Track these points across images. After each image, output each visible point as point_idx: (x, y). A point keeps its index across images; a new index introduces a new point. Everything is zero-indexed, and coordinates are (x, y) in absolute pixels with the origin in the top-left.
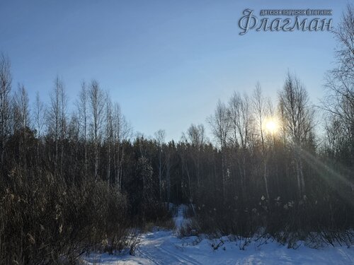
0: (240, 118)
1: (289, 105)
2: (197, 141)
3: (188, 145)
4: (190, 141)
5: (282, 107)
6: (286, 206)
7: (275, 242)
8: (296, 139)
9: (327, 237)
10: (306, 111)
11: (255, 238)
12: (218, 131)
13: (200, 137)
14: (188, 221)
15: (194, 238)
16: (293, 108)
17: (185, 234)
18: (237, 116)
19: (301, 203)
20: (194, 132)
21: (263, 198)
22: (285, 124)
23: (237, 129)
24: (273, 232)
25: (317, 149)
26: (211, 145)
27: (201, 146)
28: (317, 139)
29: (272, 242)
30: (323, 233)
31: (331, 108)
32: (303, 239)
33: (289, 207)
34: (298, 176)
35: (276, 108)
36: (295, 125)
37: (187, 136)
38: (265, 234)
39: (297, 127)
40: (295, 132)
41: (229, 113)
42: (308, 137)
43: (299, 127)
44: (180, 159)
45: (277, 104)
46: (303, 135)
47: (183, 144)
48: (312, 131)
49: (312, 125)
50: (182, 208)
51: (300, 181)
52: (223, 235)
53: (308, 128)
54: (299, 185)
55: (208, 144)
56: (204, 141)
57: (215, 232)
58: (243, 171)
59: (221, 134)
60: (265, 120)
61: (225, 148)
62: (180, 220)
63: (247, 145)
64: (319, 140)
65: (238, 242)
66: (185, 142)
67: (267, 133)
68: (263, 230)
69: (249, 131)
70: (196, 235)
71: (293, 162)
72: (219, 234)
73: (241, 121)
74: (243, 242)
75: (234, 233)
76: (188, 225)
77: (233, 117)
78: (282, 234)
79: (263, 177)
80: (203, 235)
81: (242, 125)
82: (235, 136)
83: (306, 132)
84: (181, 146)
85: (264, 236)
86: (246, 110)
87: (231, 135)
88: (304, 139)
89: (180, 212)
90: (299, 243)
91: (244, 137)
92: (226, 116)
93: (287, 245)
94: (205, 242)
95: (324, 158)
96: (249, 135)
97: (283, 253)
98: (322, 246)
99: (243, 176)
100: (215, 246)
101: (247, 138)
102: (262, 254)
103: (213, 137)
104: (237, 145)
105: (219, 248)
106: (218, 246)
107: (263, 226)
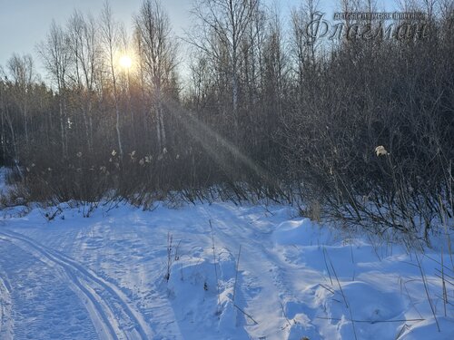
0: (84, 48)
1: (147, 34)
2: (22, 77)
3: (9, 84)
4: (11, 79)
5: (139, 37)
6: (141, 162)
7: (128, 204)
8: (156, 80)
9: (188, 196)
10: (167, 44)
11: (103, 202)
12: (53, 64)
13: (28, 74)
14: (12, 188)
15: (20, 208)
16: (151, 39)
17: (7, 204)
18: (79, 45)
19: (160, 157)
20: (17, 66)
21: (114, 153)
22: (143, 60)
23: (79, 63)
24: (125, 193)
25: (181, 94)
26: (43, 84)
27: (30, 86)
28: (180, 80)
29: (124, 205)
30: (184, 191)
31: (196, 40)
32: (161, 199)
33: (146, 163)
34: (158, 126)
35: (132, 37)
36: (154, 61)
37: (7, 70)
38: (117, 195)
39: (156, 65)
40: (155, 70)
41: (68, 40)
42: (170, 78)
43: (159, 64)
45: (132, 33)
46: (164, 75)
48: (175, 71)
49: (175, 63)
51: (160, 133)
52: (62, 201)
53: (170, 67)
54: (159, 136)
55: (40, 84)
56: (33, 78)
57: (51, 199)
58: (89, 121)
59: (58, 70)
60: (116, 53)
61: (63, 90)
63: (94, 86)
64: (184, 82)
65: (81, 208)
66: (4, 79)
67: (120, 70)
68: (113, 192)
69: (96, 67)
70: (24, 204)
71: (152, 109)
72: (56, 200)
73: (85, 53)
74: (87, 208)
75: (77, 198)
76: (11, 192)
77: (74, 46)
78: (136, 195)
79: (115, 129)
80: (34, 204)
81: (86, 57)
82: (78, 74)
83: (168, 71)
85: (114, 199)
86: (91, 37)
87: (71, 71)
88: (165, 80)
90: (156, 203)
91: (89, 75)
92: (63, 44)
93: (142, 207)
94: (37, 212)
95: (188, 105)
96: (96, 72)
97: (137, 216)
98: (182, 205)
99: (89, 127)
100: (51, 216)
101: (93, 77)
102: (111, 220)
103: (47, 73)
104: (81, 86)
105: (55, 218)
106: (54, 215)
107: (113, 187)
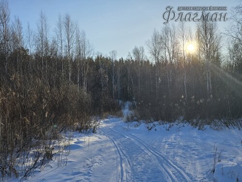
0: (169, 42)
1: (203, 32)
2: (138, 58)
3: (133, 61)
4: (134, 59)
5: (198, 34)
6: (198, 102)
7: (190, 126)
8: (208, 57)
9: (225, 123)
10: (215, 37)
11: (176, 123)
12: (153, 51)
13: (141, 56)
14: (132, 112)
15: (135, 123)
16: (206, 35)
17: (129, 120)
18: (167, 40)
19: (208, 100)
20: (136, 52)
21: (183, 97)
22: (200, 46)
23: (167, 49)
24: (188, 119)
25: (222, 64)
26: (148, 61)
27: (142, 62)
28: (222, 56)
29: (188, 126)
30: (222, 120)
31: (233, 34)
32: (209, 124)
33: (200, 103)
34: (208, 82)
35: (195, 34)
36: (207, 46)
37: (132, 55)
38: (183, 120)
39: (208, 48)
40: (207, 51)
41: (161, 38)
42: (215, 55)
43: (210, 48)
44: (127, 71)
45: (195, 32)
46: (212, 54)
47: (129, 60)
48: (219, 51)
49: (219, 47)
50: (128, 104)
51: (209, 86)
52: (155, 121)
53: (216, 50)
54: (208, 88)
55: (146, 60)
56: (143, 58)
57: (150, 119)
58: (170, 79)
59: (155, 53)
60: (186, 43)
61: (158, 63)
62: (126, 112)
63: (173, 61)
64: (224, 57)
65: (165, 125)
66: (130, 58)
67: (188, 52)
68: (182, 118)
69: (175, 51)
70: (137, 121)
71: (204, 73)
72: (152, 120)
73: (170, 44)
74: (168, 125)
75: (163, 119)
76: (132, 114)
77: (164, 41)
78: (195, 120)
79: (183, 84)
80: (141, 121)
81: (170, 46)
82: (165, 55)
83: (214, 51)
84: (128, 62)
85: (182, 121)
86: (173, 36)
87: (162, 54)
88: (213, 57)
89: (127, 106)
90: (206, 126)
91: (171, 56)
92: (159, 40)
93: (198, 128)
94: (143, 125)
95: (226, 70)
96: (175, 54)
97: (195, 133)
98: (221, 129)
99: (170, 82)
100: (150, 128)
101: (173, 56)
102: (181, 134)
103: (150, 55)
104: (166, 61)
105: (152, 129)
106: (151, 128)
107: (182, 115)
